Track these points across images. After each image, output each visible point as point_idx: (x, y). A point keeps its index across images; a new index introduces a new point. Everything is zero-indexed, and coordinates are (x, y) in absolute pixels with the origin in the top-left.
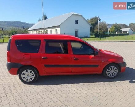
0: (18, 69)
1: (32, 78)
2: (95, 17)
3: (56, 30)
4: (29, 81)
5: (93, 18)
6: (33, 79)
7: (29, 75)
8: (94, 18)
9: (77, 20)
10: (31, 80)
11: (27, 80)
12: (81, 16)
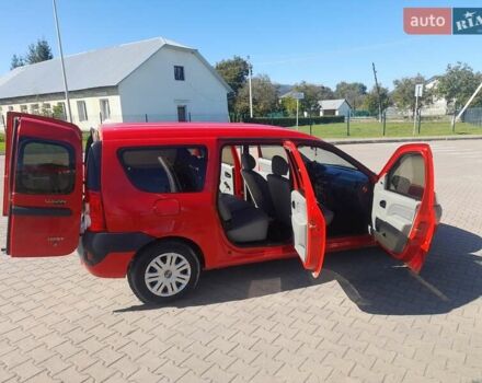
0: (134, 253)
1: (180, 281)
2: (232, 59)
3: (104, 102)
4: (170, 293)
5: (226, 60)
6: (185, 283)
7: (170, 271)
8: (229, 64)
9: (182, 68)
10: (176, 291)
11: (165, 290)
12: (194, 52)
